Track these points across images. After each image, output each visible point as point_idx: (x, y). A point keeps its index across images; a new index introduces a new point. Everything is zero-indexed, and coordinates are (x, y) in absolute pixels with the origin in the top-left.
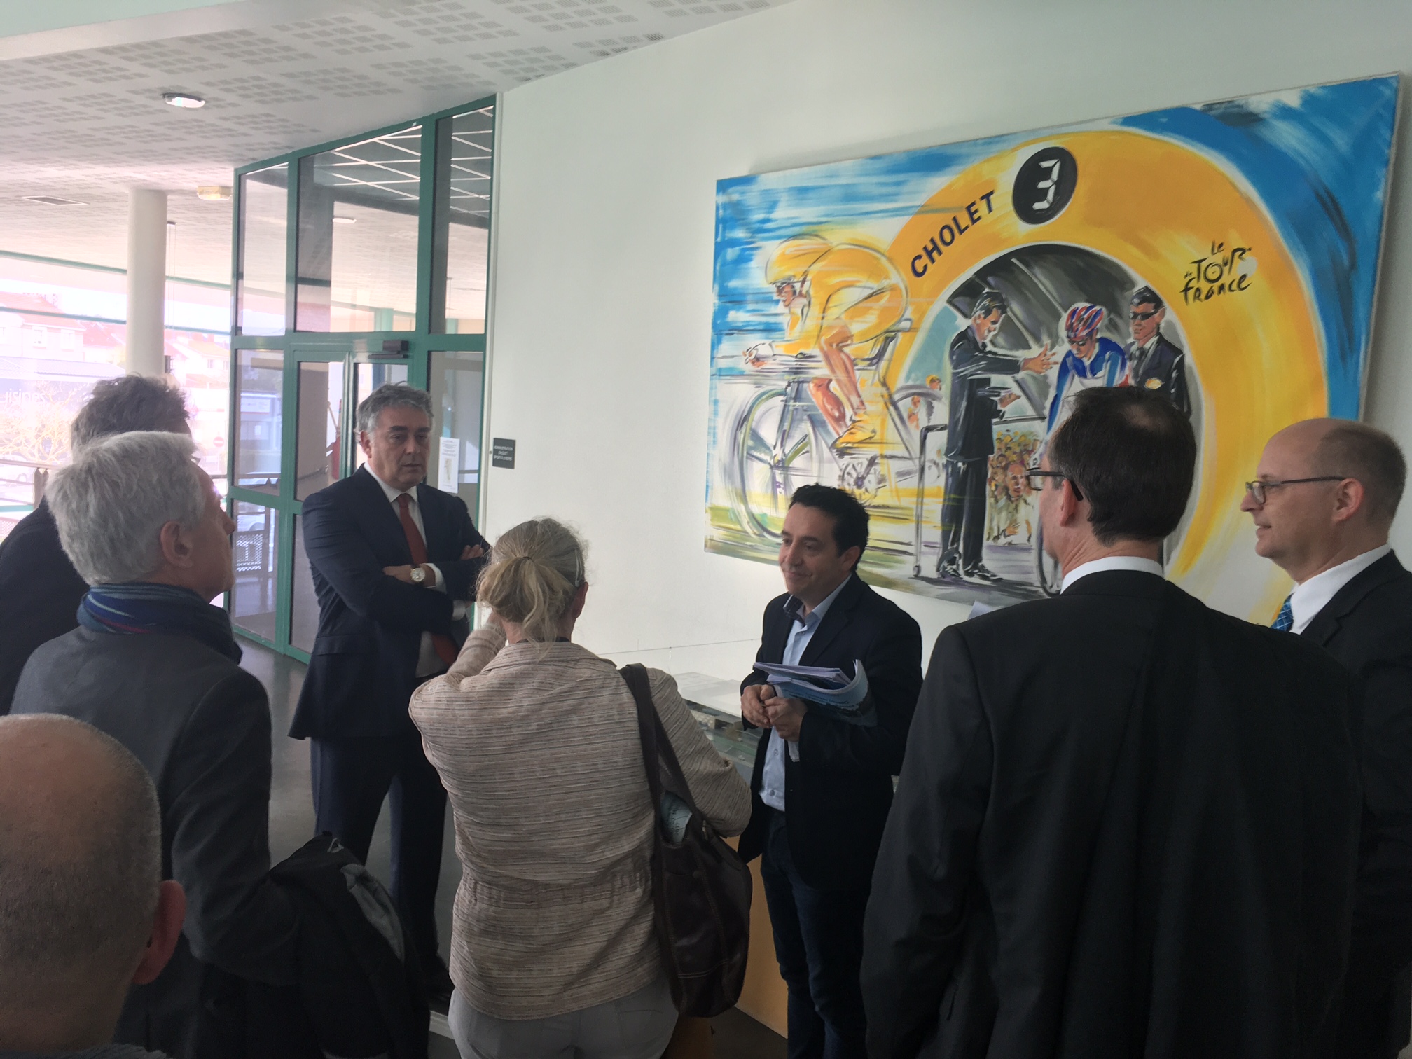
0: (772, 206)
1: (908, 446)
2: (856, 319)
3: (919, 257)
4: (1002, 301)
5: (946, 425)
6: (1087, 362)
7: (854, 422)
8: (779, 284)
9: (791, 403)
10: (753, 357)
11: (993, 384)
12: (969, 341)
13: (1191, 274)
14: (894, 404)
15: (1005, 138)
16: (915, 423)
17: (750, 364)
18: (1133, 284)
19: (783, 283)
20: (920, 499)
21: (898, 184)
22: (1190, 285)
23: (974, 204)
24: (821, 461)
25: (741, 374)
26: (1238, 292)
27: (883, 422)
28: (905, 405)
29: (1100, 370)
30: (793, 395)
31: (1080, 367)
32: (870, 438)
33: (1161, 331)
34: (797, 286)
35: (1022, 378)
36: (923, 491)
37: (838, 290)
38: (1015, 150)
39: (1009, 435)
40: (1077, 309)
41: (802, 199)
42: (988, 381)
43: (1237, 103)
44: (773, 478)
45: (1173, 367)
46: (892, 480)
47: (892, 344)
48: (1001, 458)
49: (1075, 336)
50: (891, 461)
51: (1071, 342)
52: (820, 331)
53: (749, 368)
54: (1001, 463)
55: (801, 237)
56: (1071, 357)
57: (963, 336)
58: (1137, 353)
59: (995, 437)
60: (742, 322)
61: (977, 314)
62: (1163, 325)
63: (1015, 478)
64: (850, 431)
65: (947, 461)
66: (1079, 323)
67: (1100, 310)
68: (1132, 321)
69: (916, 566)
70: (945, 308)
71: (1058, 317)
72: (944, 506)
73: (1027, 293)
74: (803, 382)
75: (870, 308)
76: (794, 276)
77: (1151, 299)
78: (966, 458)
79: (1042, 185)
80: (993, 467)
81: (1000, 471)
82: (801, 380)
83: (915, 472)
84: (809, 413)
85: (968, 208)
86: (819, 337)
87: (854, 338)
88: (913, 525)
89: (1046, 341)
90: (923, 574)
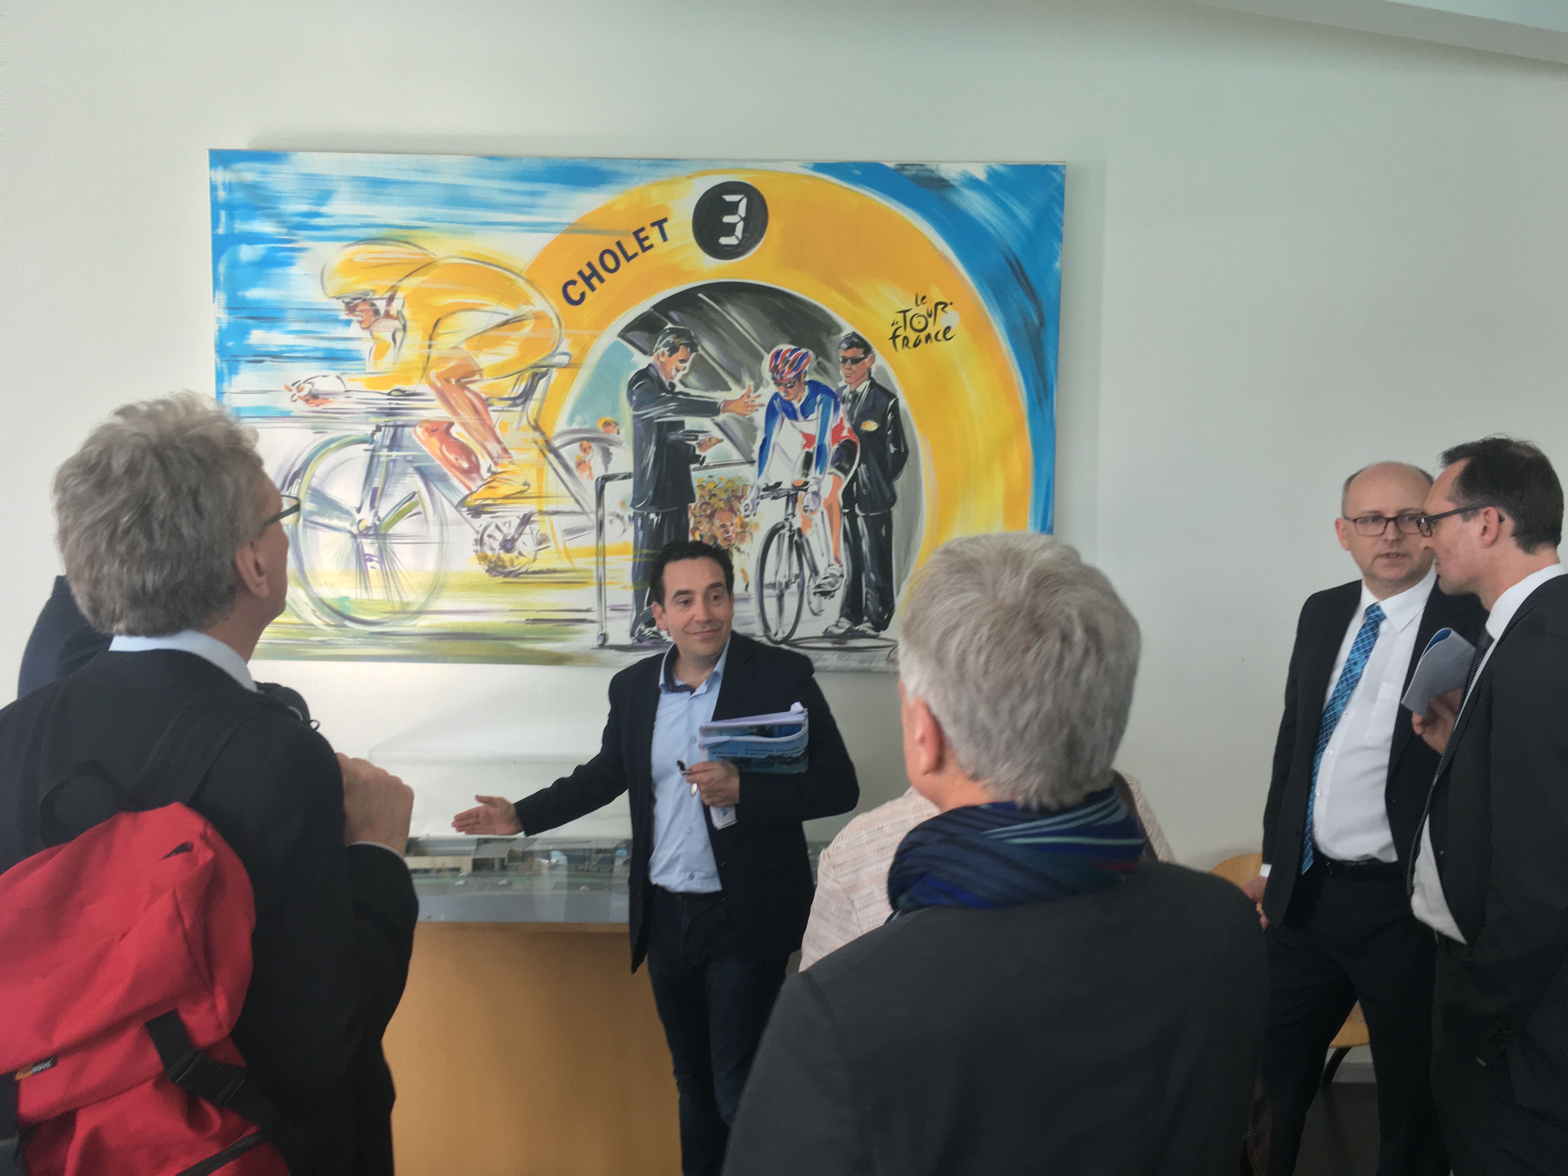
0: (324, 196)
1: (580, 499)
2: (485, 350)
3: (573, 283)
4: (690, 338)
5: (630, 474)
6: (797, 405)
7: (494, 473)
8: (347, 300)
9: (385, 452)
10: (305, 392)
11: (687, 427)
12: (652, 380)
13: (897, 323)
14: (555, 452)
15: (675, 163)
16: (587, 472)
17: (300, 403)
18: (840, 330)
19: (355, 299)
20: (601, 559)
21: (533, 194)
22: (898, 333)
23: (642, 229)
24: (443, 523)
25: (286, 416)
26: (944, 342)
27: (540, 473)
28: (570, 453)
29: (812, 412)
30: (387, 442)
31: (790, 409)
32: (521, 492)
33: (873, 375)
34: (381, 305)
35: (723, 421)
36: (604, 549)
37: (454, 313)
38: (690, 177)
39: (713, 481)
40: (781, 351)
41: (378, 194)
42: (681, 424)
43: (929, 167)
44: (359, 551)
45: (888, 410)
46: (559, 540)
47: (542, 382)
48: (704, 507)
49: (782, 378)
50: (554, 518)
51: (778, 383)
52: (428, 363)
53: (301, 407)
54: (705, 511)
55: (380, 242)
56: (778, 400)
57: (643, 374)
58: (850, 397)
59: (695, 483)
60: (277, 346)
61: (660, 351)
62: (873, 370)
63: (723, 526)
64: (489, 485)
65: (635, 513)
66: (786, 365)
67: (807, 353)
68: (842, 365)
69: (601, 634)
70: (616, 343)
71: (760, 358)
72: (634, 563)
73: (720, 330)
74: (403, 426)
75: (506, 338)
76: (374, 291)
77: (858, 343)
78: (659, 508)
79: (727, 219)
80: (695, 517)
81: (705, 521)
82: (399, 423)
83: (592, 528)
84: (416, 465)
85: (636, 234)
86: (425, 369)
87: (484, 373)
88: (594, 589)
89: (749, 382)
90: (611, 641)
